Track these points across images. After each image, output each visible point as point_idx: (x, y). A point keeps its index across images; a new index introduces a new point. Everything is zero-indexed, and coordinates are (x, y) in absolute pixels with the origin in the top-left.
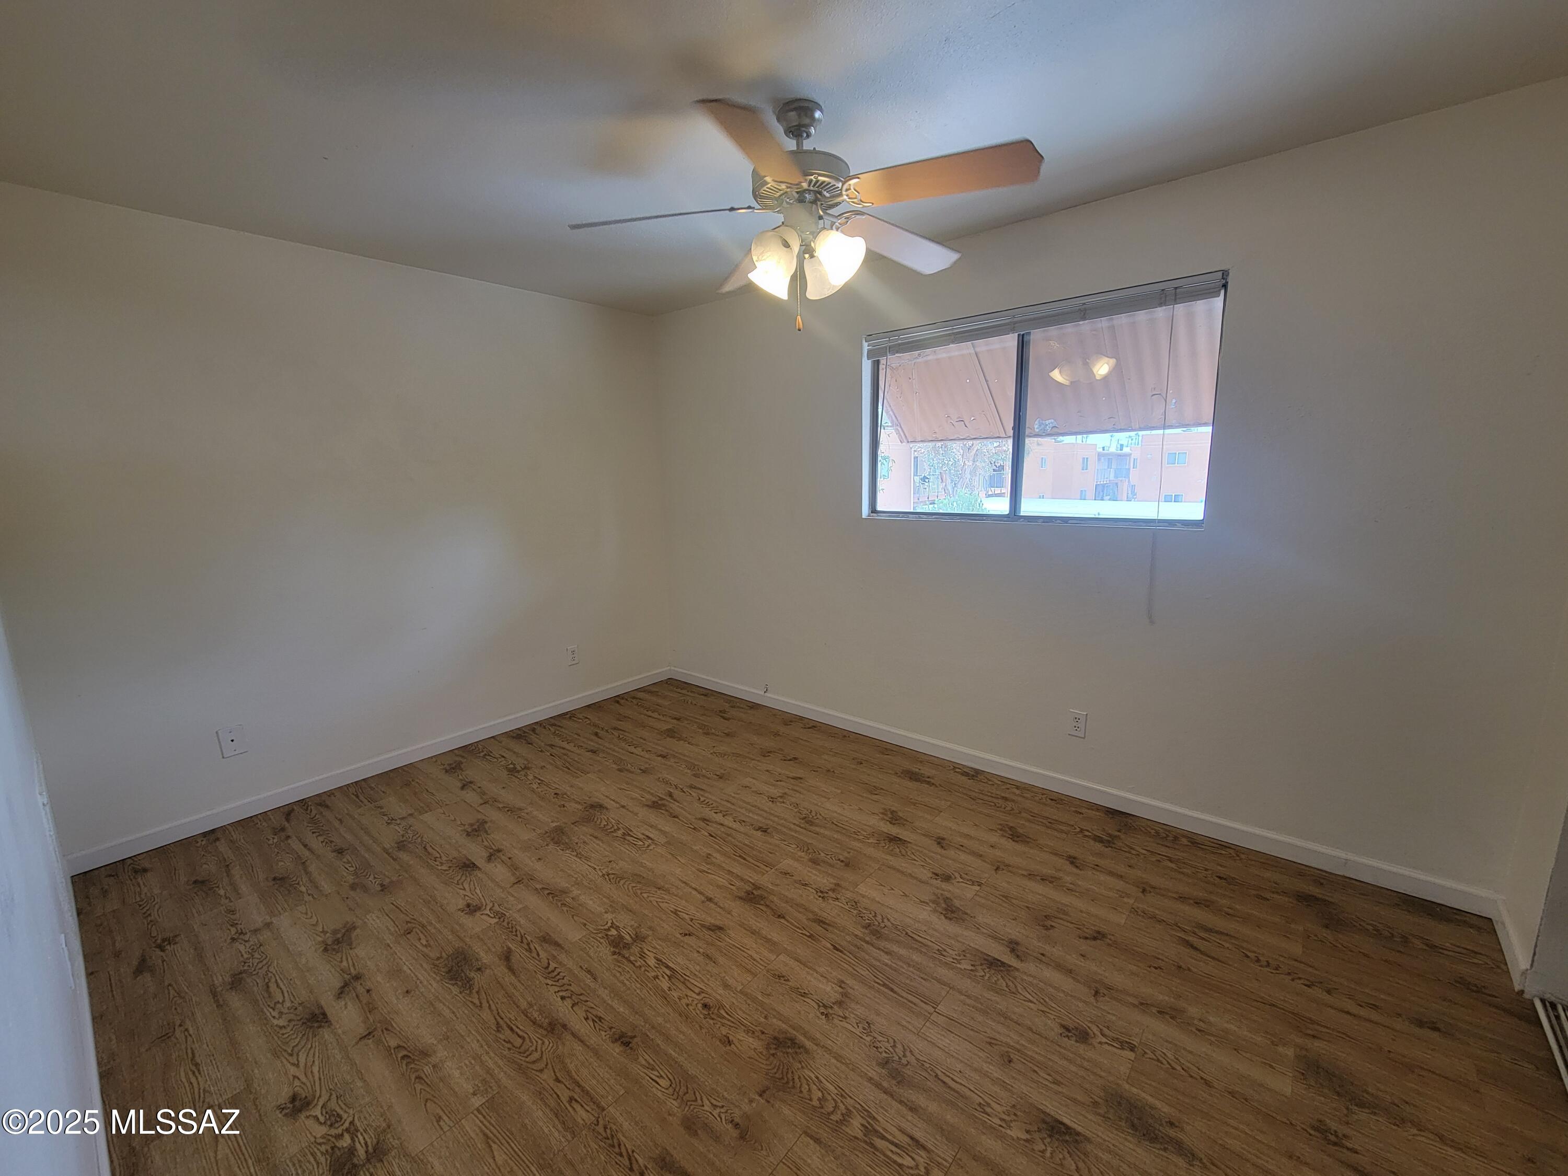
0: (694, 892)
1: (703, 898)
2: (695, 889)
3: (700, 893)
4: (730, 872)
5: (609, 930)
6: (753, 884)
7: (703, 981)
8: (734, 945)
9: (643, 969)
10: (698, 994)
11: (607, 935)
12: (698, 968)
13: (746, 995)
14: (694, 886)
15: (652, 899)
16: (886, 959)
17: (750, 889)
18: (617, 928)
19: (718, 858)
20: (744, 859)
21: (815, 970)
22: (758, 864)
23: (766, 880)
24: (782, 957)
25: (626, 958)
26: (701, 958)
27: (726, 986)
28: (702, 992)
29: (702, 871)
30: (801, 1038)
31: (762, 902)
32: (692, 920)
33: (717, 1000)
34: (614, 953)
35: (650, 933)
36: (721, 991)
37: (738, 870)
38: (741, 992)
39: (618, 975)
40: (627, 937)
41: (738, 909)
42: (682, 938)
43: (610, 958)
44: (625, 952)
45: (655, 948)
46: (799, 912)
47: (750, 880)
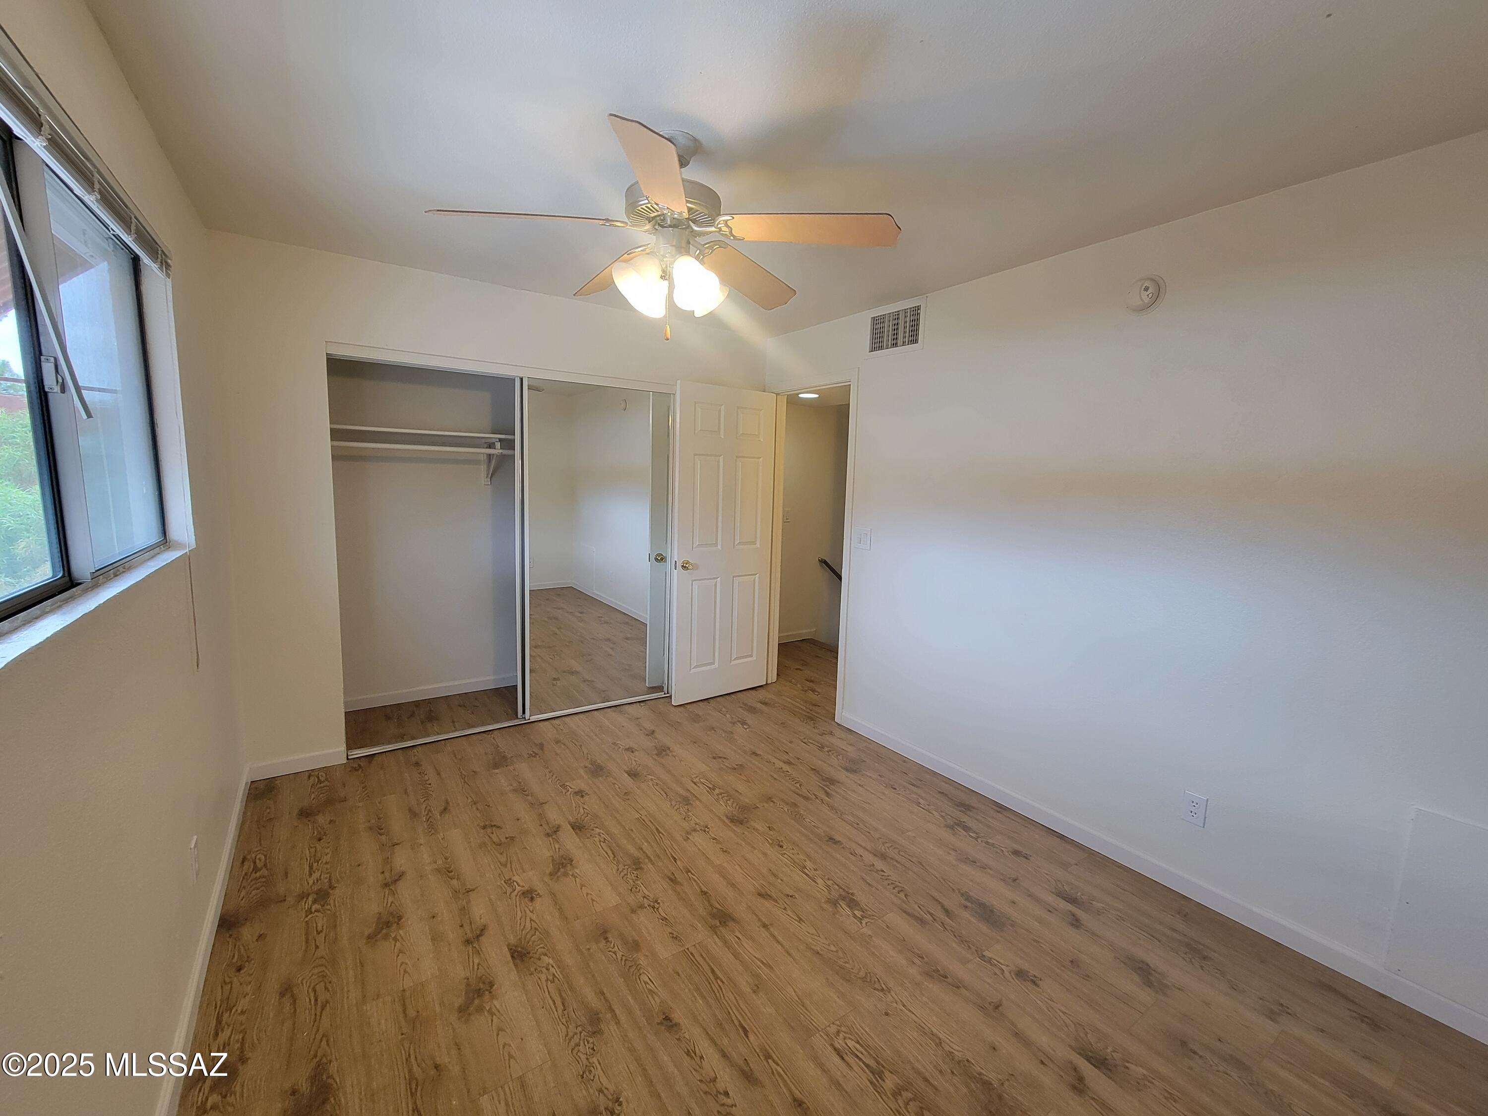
0: (780, 938)
1: (772, 929)
2: (778, 942)
3: (773, 936)
4: (736, 955)
5: (863, 917)
6: (716, 933)
7: (781, 860)
8: (752, 879)
9: (826, 877)
10: (785, 854)
11: (863, 912)
12: (784, 869)
13: (752, 847)
14: (780, 947)
15: (825, 941)
16: (645, 846)
17: (721, 928)
18: (855, 916)
19: (744, 982)
20: (713, 971)
21: (699, 849)
22: (699, 959)
23: (701, 935)
24: (718, 862)
25: (841, 888)
26: (781, 875)
27: (765, 854)
28: (783, 855)
29: (768, 965)
30: (727, 821)
31: (715, 910)
32: (785, 909)
33: (772, 848)
34: (852, 894)
35: (825, 906)
36: (769, 852)
37: (726, 957)
38: (755, 849)
39: (845, 877)
40: (844, 906)
41: (740, 910)
42: (795, 894)
43: (855, 892)
44: (843, 893)
45: (818, 891)
46: (686, 893)
47: (717, 940)
